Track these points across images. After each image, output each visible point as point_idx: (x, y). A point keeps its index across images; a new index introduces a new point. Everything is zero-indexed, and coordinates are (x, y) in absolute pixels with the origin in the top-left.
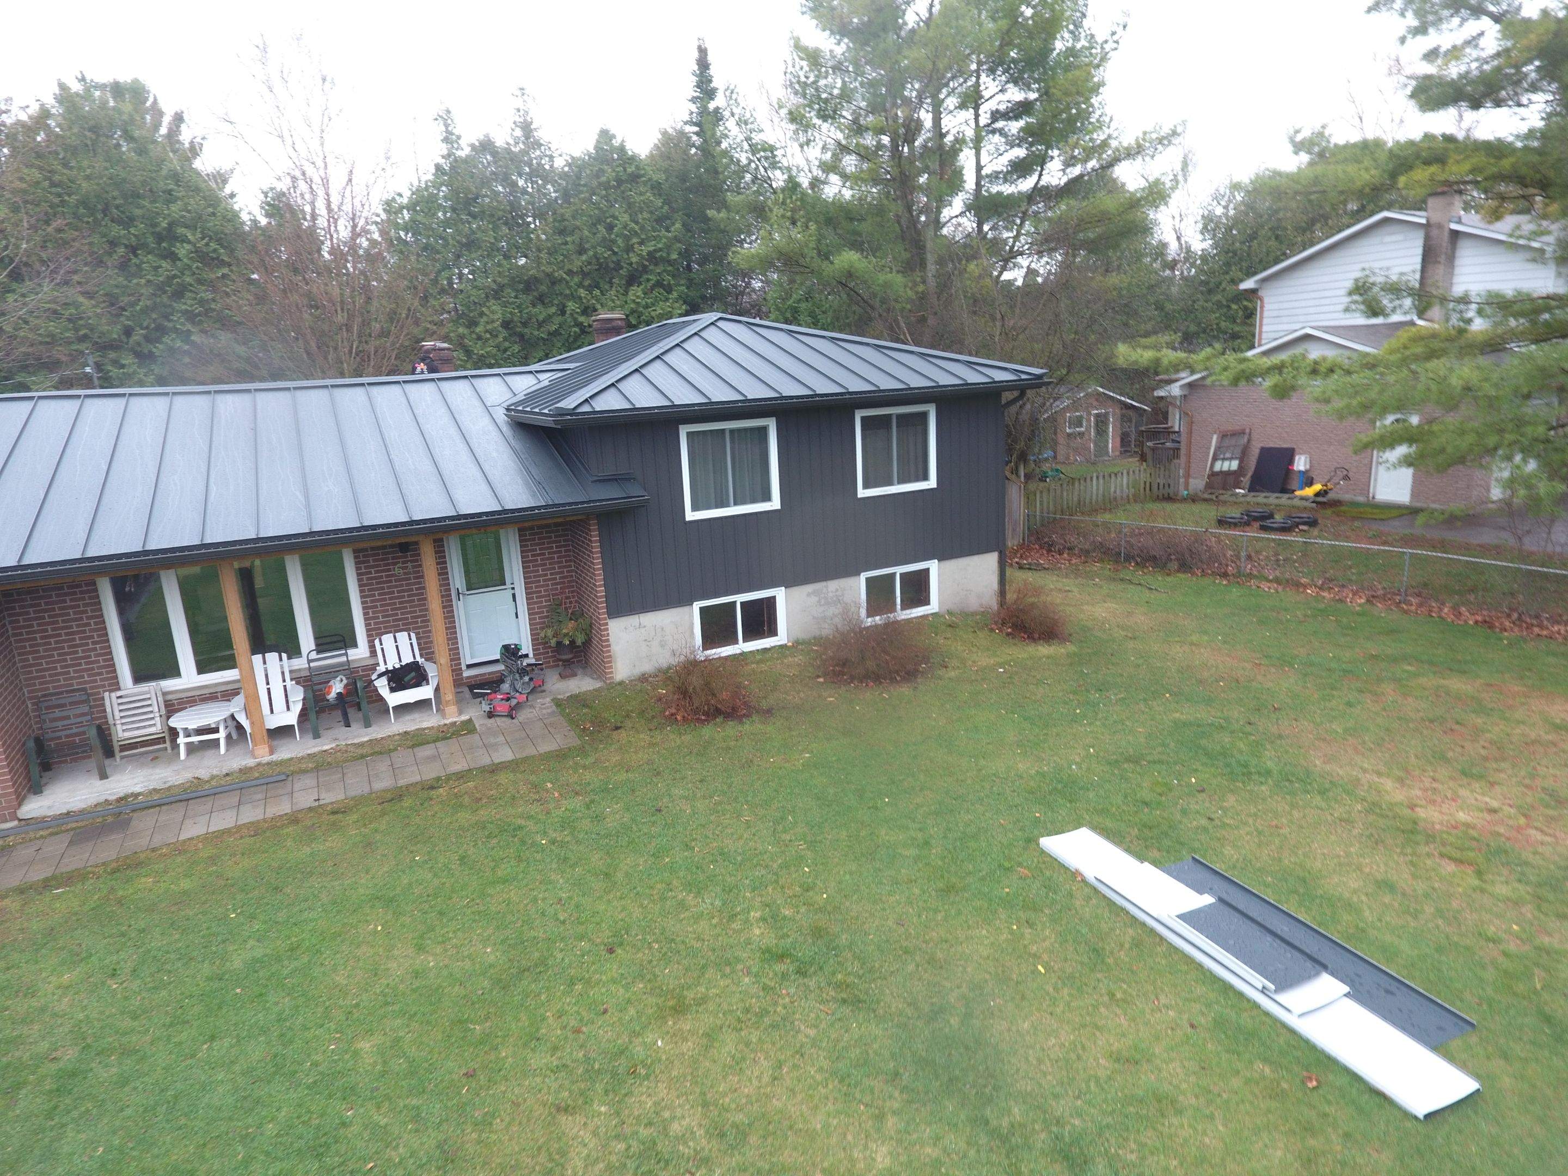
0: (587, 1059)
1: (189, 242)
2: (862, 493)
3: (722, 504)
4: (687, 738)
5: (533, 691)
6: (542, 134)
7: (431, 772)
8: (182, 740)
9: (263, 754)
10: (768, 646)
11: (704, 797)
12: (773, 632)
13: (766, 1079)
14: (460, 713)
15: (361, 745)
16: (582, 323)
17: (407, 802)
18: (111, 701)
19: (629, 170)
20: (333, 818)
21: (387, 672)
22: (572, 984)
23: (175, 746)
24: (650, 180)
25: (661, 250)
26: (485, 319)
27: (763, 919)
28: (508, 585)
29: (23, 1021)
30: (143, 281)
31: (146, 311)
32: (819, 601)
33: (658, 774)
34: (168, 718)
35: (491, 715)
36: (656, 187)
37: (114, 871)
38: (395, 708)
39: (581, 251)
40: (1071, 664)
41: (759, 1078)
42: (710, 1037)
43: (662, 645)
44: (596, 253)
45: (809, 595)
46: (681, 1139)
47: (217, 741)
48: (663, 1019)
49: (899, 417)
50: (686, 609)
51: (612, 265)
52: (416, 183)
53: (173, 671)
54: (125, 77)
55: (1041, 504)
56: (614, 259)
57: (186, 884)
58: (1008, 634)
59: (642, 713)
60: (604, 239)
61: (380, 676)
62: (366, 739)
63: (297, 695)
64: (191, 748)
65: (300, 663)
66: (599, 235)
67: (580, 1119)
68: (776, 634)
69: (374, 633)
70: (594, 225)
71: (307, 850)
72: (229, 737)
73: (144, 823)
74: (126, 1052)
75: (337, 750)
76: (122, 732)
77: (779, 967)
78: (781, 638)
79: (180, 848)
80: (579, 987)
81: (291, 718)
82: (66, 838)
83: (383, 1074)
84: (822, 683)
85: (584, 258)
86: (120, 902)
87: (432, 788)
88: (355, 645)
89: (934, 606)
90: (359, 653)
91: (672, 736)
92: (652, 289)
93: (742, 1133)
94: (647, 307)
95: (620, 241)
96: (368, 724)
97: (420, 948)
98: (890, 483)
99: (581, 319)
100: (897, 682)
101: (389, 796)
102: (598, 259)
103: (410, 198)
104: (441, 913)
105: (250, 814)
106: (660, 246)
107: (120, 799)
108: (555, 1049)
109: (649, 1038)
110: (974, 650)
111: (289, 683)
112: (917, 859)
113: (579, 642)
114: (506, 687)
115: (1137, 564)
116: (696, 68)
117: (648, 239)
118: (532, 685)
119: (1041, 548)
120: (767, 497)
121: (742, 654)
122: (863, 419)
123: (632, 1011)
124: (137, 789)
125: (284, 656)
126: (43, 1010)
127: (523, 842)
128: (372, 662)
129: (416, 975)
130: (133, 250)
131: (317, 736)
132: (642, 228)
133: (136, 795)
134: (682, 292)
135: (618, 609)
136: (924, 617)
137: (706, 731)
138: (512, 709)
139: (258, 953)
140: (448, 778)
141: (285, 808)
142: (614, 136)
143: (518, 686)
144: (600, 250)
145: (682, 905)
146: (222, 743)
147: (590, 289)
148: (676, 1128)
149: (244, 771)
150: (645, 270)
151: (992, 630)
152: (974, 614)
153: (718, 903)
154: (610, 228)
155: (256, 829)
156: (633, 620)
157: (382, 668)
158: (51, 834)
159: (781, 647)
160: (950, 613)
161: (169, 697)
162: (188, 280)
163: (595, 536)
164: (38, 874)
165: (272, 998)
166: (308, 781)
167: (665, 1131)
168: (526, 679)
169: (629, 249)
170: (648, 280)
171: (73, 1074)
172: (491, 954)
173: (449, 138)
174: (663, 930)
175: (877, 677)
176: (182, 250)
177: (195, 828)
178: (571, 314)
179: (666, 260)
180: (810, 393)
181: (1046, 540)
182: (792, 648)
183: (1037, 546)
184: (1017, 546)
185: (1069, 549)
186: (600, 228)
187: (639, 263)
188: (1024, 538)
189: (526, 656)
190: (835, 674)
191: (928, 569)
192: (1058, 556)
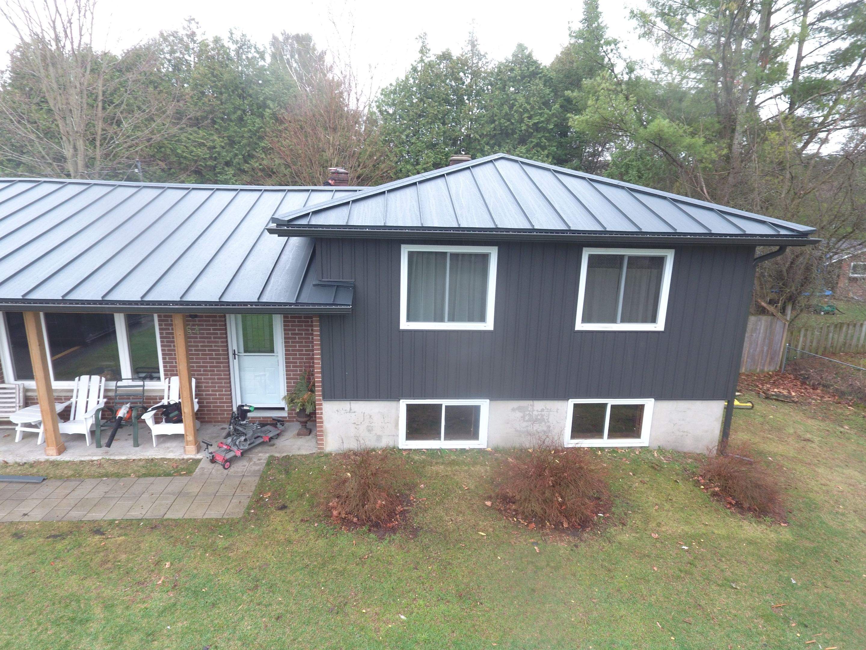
1: (271, 108)
2: (580, 326)
3: (438, 318)
5: (261, 445)
6: (482, 48)
8: (19, 429)
9: (53, 454)
10: (467, 447)
12: (475, 436)
14: (195, 452)
19: (531, 69)
21: (159, 407)
24: (544, 76)
25: (542, 122)
28: (274, 353)
31: (245, 146)
32: (523, 417)
35: (213, 461)
36: (548, 81)
40: (778, 563)
43: (370, 430)
44: (500, 123)
45: (513, 410)
49: (630, 258)
50: (394, 404)
51: (510, 131)
55: (805, 342)
56: (512, 127)
58: (714, 494)
60: (507, 114)
61: (153, 409)
62: (124, 458)
63: (90, 415)
66: (504, 112)
68: (476, 438)
69: (169, 373)
70: (502, 105)
78: (481, 442)
81: (86, 429)
84: (489, 508)
85: (493, 126)
89: (645, 439)
90: (159, 385)
92: (533, 147)
95: (516, 116)
96: (136, 445)
98: (613, 320)
100: (563, 531)
102: (501, 127)
106: (542, 119)
110: (667, 506)
111: (102, 400)
117: (536, 115)
118: (257, 442)
119: (796, 378)
120: (482, 319)
121: (440, 450)
122: (591, 256)
125: (103, 379)
131: (98, 446)
132: (533, 108)
134: (553, 151)
135: (333, 394)
136: (632, 449)
138: (228, 460)
142: (526, 48)
143: (237, 442)
144: (502, 121)
146: (40, 437)
149: (35, 464)
150: (530, 135)
151: (697, 483)
152: (686, 455)
154: (511, 107)
156: (346, 405)
159: (479, 450)
160: (660, 450)
161: (29, 394)
163: (316, 331)
168: (243, 438)
169: (521, 121)
170: (532, 142)
173: (423, 50)
176: (267, 113)
179: (545, 129)
180: (529, 227)
181: (803, 372)
182: (490, 453)
183: (792, 376)
184: (772, 372)
185: (824, 386)
186: (505, 107)
187: (527, 131)
188: (780, 367)
189: (283, 409)
190: (507, 500)
191: (643, 406)
192: (811, 391)
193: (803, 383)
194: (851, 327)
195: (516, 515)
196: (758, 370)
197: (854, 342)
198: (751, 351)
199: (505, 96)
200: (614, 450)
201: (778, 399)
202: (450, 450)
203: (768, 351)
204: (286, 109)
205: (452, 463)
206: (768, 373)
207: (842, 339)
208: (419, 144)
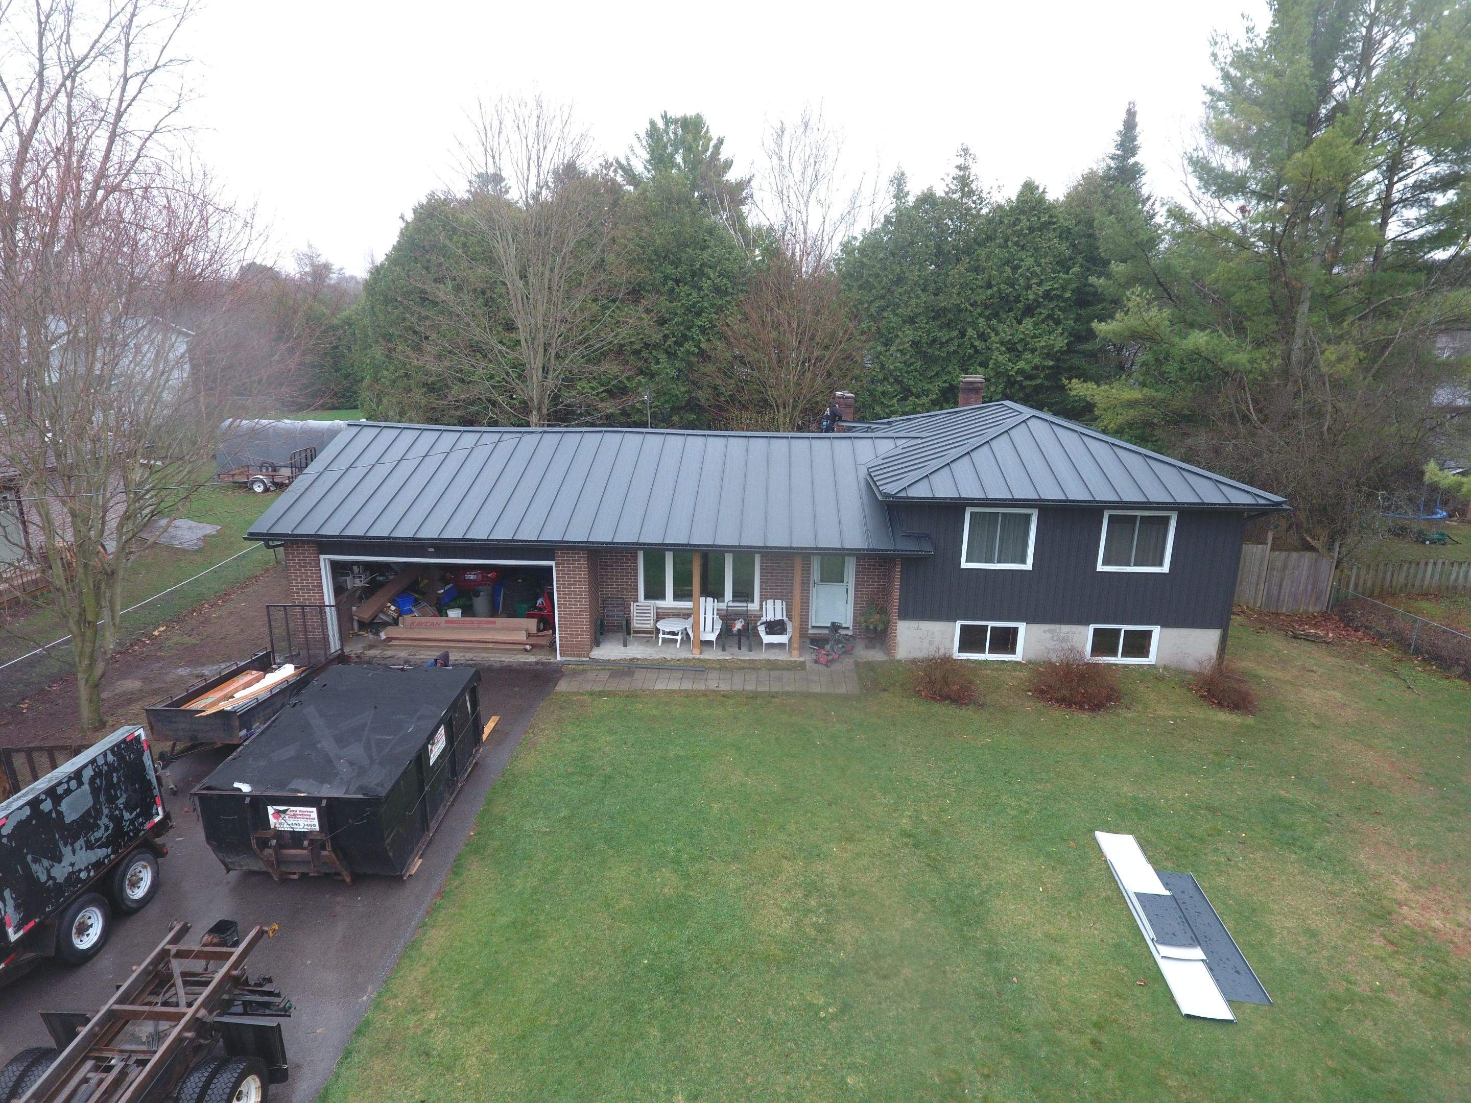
0: (802, 844)
1: (710, 279)
2: (1100, 568)
3: (991, 561)
4: (921, 708)
5: (844, 653)
6: (977, 184)
7: (775, 688)
8: (661, 635)
9: (696, 654)
10: (1006, 660)
11: (913, 746)
12: (1013, 651)
13: (874, 879)
14: (800, 656)
15: (745, 661)
16: (976, 347)
17: (759, 701)
18: (634, 607)
19: (1043, 220)
20: (723, 699)
21: (766, 622)
22: (807, 812)
23: (657, 637)
24: (1061, 226)
25: (1056, 289)
26: (898, 341)
27: (910, 817)
28: (845, 583)
29: (593, 751)
30: (679, 304)
32: (1052, 638)
33: (894, 725)
34: (657, 621)
35: (816, 662)
36: (1064, 234)
37: (627, 697)
38: (766, 644)
39: (989, 286)
41: (872, 878)
42: (859, 855)
43: (931, 643)
44: (1000, 289)
45: (1045, 631)
46: (828, 886)
47: (676, 640)
48: (840, 841)
49: (1142, 517)
50: (951, 624)
51: (1012, 299)
52: (868, 230)
53: (662, 596)
54: (691, 113)
55: (1357, 581)
56: (1015, 294)
57: (655, 712)
58: (1202, 696)
59: (903, 684)
60: (1008, 278)
61: (762, 624)
62: (748, 658)
63: (718, 626)
64: (664, 640)
65: (723, 606)
66: (1005, 275)
67: (790, 863)
68: (1015, 653)
69: (764, 598)
70: (1003, 266)
71: (708, 712)
72: (682, 639)
73: (639, 675)
74: (628, 776)
75: (732, 661)
76: (636, 624)
77: (906, 840)
78: (1019, 656)
79: (654, 694)
80: (809, 815)
81: (713, 637)
82: (608, 673)
83: (720, 819)
84: (1029, 696)
85: (989, 292)
86: (629, 712)
87: (773, 697)
88: (753, 601)
89: (1152, 658)
90: (754, 606)
91: (913, 704)
92: (1043, 321)
93: (853, 894)
94: (1034, 337)
95: (1022, 281)
96: (750, 650)
97: (746, 774)
98: (1128, 564)
99: (976, 343)
100: (1085, 709)
101: (751, 695)
102: (1001, 294)
103: (862, 242)
104: (760, 762)
105: (687, 685)
106: (1056, 286)
107: (631, 660)
108: (790, 835)
109: (831, 845)
110: (1163, 701)
111: (715, 616)
112: (1014, 817)
113: (879, 629)
114: (828, 647)
115: (1424, 659)
116: (1122, 128)
117: (1047, 280)
118: (843, 650)
119: (1340, 620)
120: (1023, 561)
121: (986, 661)
122: (1110, 516)
123: (829, 833)
124: (639, 656)
125: (716, 600)
126: (600, 749)
127: (808, 740)
128: (759, 613)
129: (742, 785)
130: (677, 282)
131: (724, 650)
132: (1043, 270)
133: (638, 659)
135: (905, 615)
136: (1141, 666)
137: (937, 707)
138: (829, 661)
139: (681, 753)
140: (783, 693)
141: (701, 686)
142: (1036, 187)
143: (836, 648)
144: (1003, 286)
145: (873, 797)
146: (679, 642)
147: (988, 319)
148: (827, 881)
149: (687, 660)
150: (1039, 305)
151: (1190, 689)
152: (1186, 672)
153: (892, 801)
154: (1015, 268)
155: (688, 694)
156: (913, 624)
157: (764, 619)
158: (603, 669)
159: (1017, 662)
160: (1165, 668)
161: (659, 610)
162: (705, 304)
163: (898, 568)
164: (597, 688)
165: (683, 773)
166: (715, 674)
167: (822, 880)
168: (840, 646)
169: (1028, 287)
170: (1041, 313)
171: (610, 777)
172: (776, 788)
173: (900, 195)
174: (858, 805)
175: (1067, 702)
176: (706, 284)
177: (662, 684)
178: (969, 339)
179: (1059, 297)
180: (1064, 498)
181: (1350, 613)
182: (1025, 664)
183: (1337, 618)
184: (1318, 613)
185: (1366, 628)
186: (1007, 269)
187: (1035, 300)
188: (1327, 607)
189: (848, 628)
190: (1042, 692)
191: (1151, 632)
192: (1353, 633)
193: (1347, 625)
194: (1413, 566)
195: (1051, 700)
196: (1301, 611)
197: (1417, 583)
198: (1293, 589)
199: (1007, 255)
200: (1126, 666)
201: (1307, 638)
202: (993, 661)
203: (1312, 590)
204: (728, 278)
205: (997, 670)
206: (1313, 614)
207: (1402, 579)
208: (894, 319)
